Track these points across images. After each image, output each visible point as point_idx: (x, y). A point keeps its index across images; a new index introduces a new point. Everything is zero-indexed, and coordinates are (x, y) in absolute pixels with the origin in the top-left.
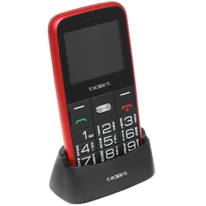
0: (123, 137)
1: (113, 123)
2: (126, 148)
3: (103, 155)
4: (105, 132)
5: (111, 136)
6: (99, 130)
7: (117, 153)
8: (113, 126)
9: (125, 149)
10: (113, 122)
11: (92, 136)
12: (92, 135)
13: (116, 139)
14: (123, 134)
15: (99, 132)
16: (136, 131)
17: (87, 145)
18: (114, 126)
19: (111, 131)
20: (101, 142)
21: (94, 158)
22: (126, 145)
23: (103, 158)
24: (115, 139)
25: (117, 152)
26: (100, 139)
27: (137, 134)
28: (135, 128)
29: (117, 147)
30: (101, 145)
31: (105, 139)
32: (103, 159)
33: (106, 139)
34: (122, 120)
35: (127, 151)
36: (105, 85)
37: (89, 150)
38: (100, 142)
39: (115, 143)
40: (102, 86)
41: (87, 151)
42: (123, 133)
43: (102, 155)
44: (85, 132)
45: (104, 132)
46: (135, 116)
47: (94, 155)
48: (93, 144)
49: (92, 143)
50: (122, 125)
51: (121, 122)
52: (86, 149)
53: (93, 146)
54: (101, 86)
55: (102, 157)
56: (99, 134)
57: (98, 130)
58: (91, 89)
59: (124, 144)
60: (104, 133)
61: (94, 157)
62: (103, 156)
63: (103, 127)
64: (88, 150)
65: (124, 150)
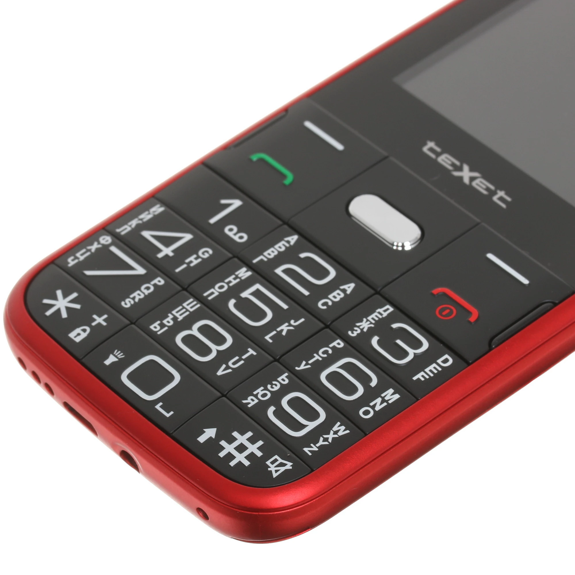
0: (317, 357)
1: (350, 287)
2: (269, 395)
3: (180, 318)
4: (287, 272)
5: (285, 307)
6: (281, 246)
7: (228, 367)
8: (335, 294)
9: (264, 395)
10: (352, 285)
11: (236, 238)
12: (241, 238)
13: (284, 333)
14: (325, 352)
15: (271, 253)
16: (379, 400)
17: (188, 237)
18: (337, 296)
19: (306, 293)
20: (234, 282)
21: (147, 292)
22: (285, 390)
23: (169, 321)
24: (284, 328)
25: (230, 364)
26: (244, 273)
27: (366, 413)
28: (391, 391)
29: (251, 352)
30: (221, 287)
31: (258, 290)
32: (162, 326)
33: (257, 294)
34: (385, 314)
35: (263, 406)
36: (488, 189)
37: (171, 254)
38: (231, 278)
39: (267, 338)
40: (477, 181)
41: (160, 251)
42: (334, 348)
43: (179, 313)
44: (237, 203)
45: (285, 271)
46: (439, 361)
47: (160, 281)
48: (206, 256)
49: (206, 252)
50: (365, 325)
51: (374, 316)
52: (167, 242)
53: (195, 262)
54: (472, 179)
55: (169, 319)
56: (261, 257)
57: (280, 244)
58: (431, 150)
59: (284, 379)
60: (279, 271)
61: (148, 288)
62: (175, 319)
63: (303, 255)
64: (167, 251)
65: (260, 391)
